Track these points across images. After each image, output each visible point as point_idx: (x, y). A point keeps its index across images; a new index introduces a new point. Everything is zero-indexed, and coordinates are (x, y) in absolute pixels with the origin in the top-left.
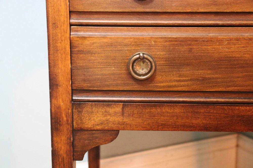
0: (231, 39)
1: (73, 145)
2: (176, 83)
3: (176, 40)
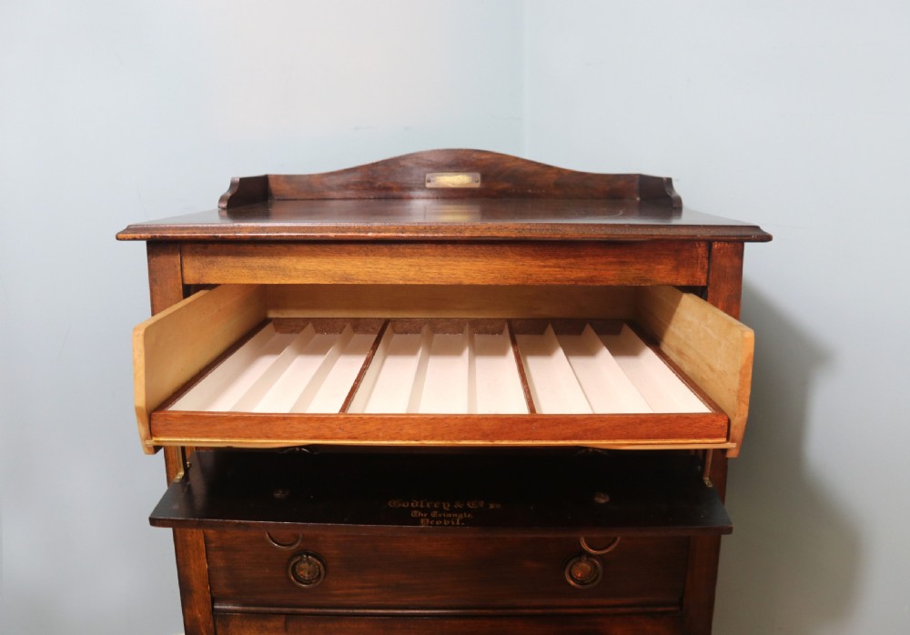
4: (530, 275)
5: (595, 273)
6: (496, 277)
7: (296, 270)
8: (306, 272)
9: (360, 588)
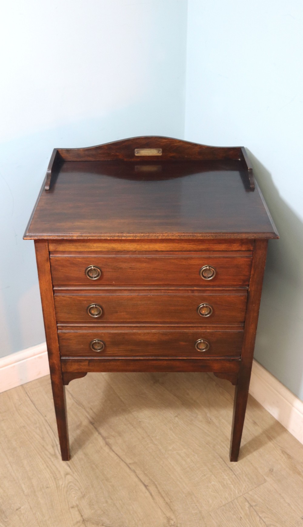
0: (145, 333)
1: (63, 379)
2: (117, 352)
3: (115, 334)
4: (184, 247)
5: (209, 247)
6: (170, 248)
7: (94, 246)
8: (97, 247)
9: (117, 351)
